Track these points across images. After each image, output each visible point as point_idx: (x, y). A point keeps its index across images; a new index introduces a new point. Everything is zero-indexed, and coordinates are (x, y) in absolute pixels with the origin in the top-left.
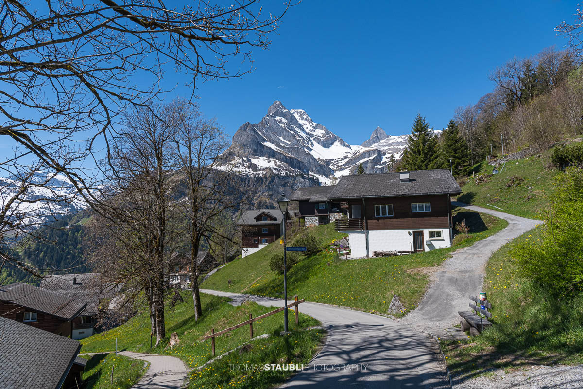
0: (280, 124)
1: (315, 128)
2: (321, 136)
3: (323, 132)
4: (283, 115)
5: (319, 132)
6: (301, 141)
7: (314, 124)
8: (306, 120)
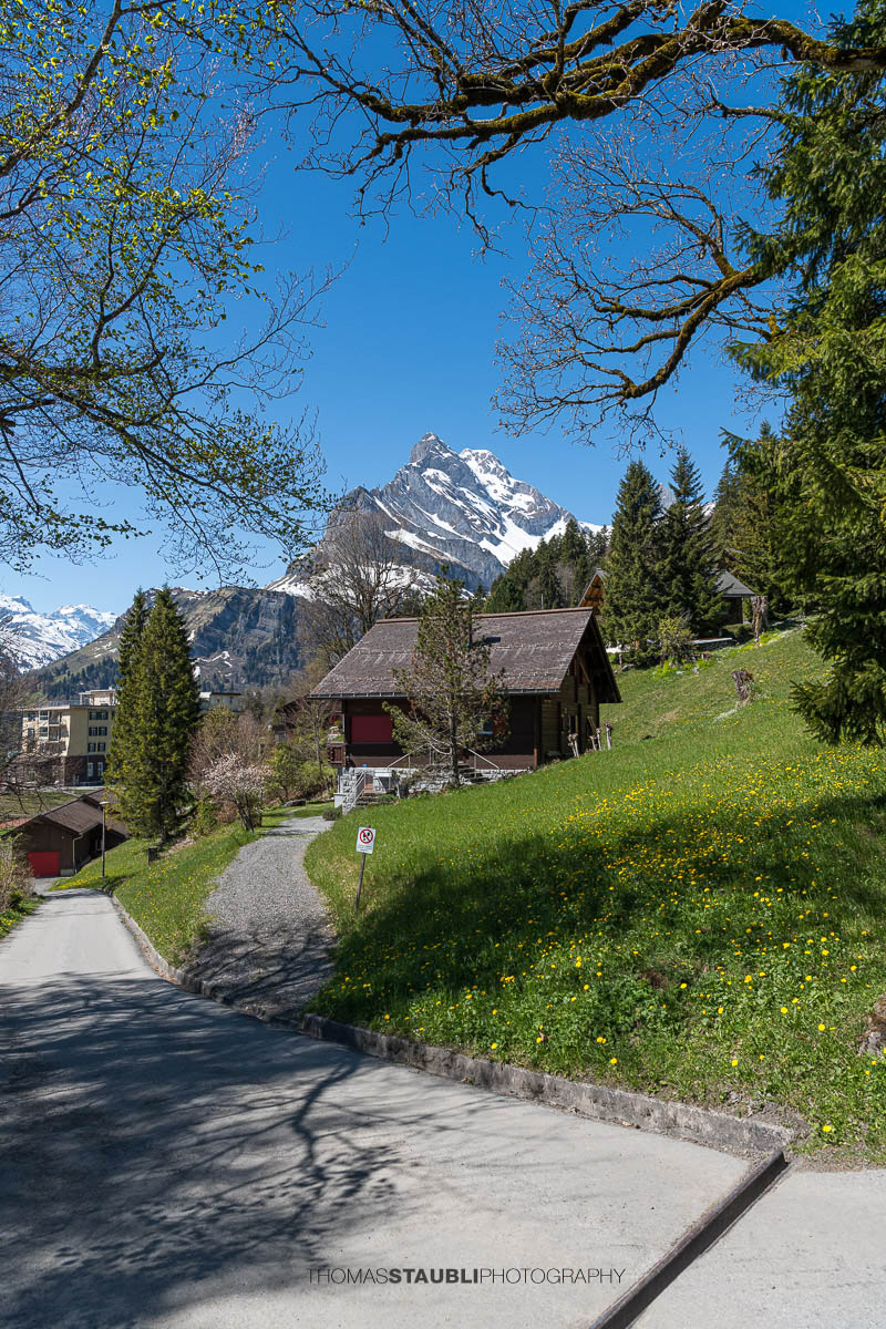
0: (434, 487)
1: (513, 491)
2: (526, 507)
3: (531, 499)
4: (443, 466)
5: (521, 501)
6: (478, 522)
7: (512, 481)
8: (494, 472)
